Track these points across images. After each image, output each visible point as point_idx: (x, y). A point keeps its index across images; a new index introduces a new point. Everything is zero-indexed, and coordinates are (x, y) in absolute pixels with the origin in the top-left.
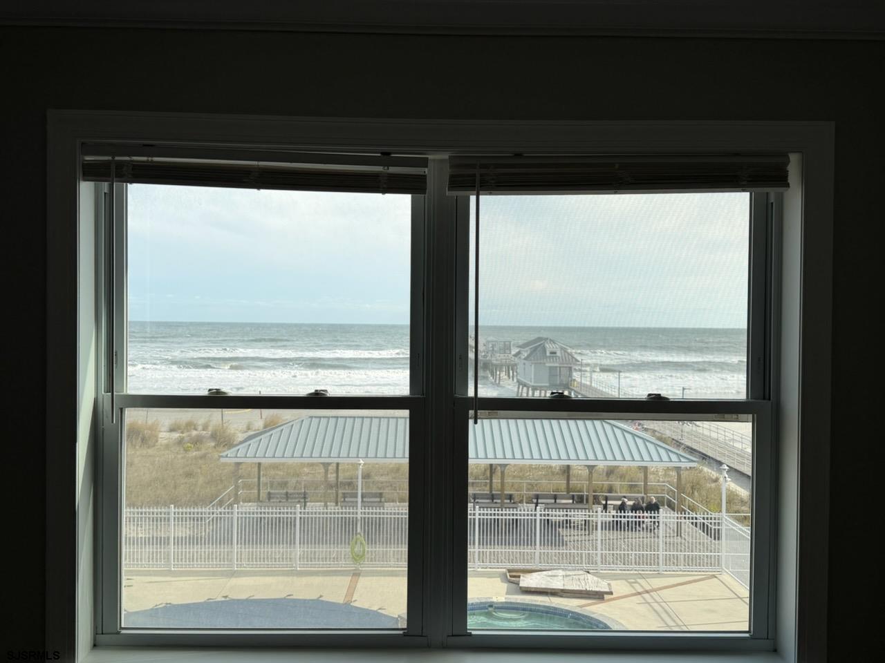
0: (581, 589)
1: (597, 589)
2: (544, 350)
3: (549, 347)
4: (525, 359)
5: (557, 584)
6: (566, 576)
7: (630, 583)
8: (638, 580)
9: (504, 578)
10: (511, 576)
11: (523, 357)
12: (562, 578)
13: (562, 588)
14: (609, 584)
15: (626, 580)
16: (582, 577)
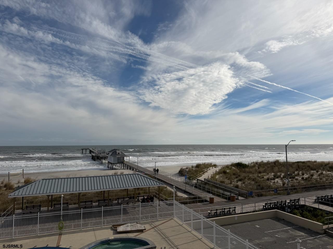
0: (136, 229)
1: (141, 229)
2: (116, 152)
3: (118, 152)
4: (111, 155)
5: (129, 229)
6: (131, 225)
7: (150, 225)
8: (152, 223)
9: (112, 229)
10: (114, 228)
11: (110, 155)
12: (130, 226)
13: (130, 230)
14: (144, 227)
15: (149, 224)
16: (136, 225)
